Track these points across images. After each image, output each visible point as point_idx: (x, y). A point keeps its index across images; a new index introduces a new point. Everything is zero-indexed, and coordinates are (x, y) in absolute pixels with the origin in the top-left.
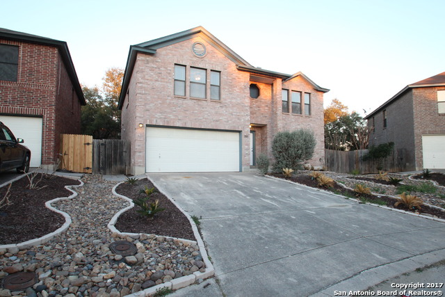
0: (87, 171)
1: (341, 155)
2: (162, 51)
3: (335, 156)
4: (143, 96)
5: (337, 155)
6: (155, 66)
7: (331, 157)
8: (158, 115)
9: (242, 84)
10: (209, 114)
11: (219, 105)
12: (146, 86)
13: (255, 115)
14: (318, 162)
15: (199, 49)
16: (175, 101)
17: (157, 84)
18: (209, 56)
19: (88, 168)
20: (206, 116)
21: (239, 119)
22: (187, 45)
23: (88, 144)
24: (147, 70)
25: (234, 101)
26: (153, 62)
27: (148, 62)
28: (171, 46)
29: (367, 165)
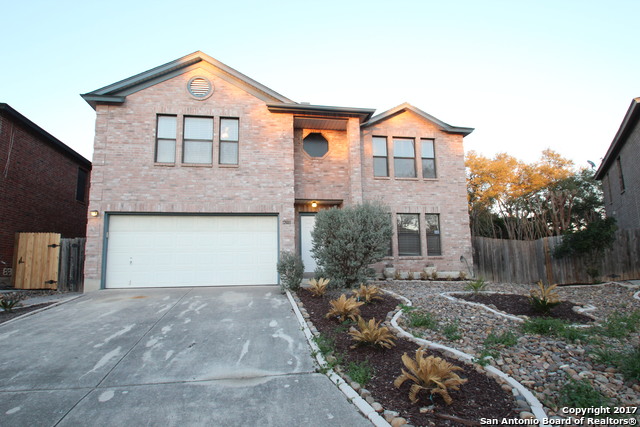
0: (50, 286)
1: (519, 248)
2: (135, 98)
3: (507, 250)
4: (102, 169)
5: (511, 248)
6: (124, 121)
7: (497, 253)
8: (126, 196)
9: (280, 134)
10: (215, 190)
11: (234, 172)
12: (107, 152)
13: (317, 185)
14: (457, 263)
15: (199, 86)
16: (155, 172)
17: (126, 148)
18: (217, 95)
19: (52, 282)
20: (209, 192)
21: (272, 193)
22: (179, 83)
23: (54, 246)
24: (111, 128)
25: (262, 163)
26: (121, 115)
27: (112, 116)
28: (151, 89)
29: (571, 268)
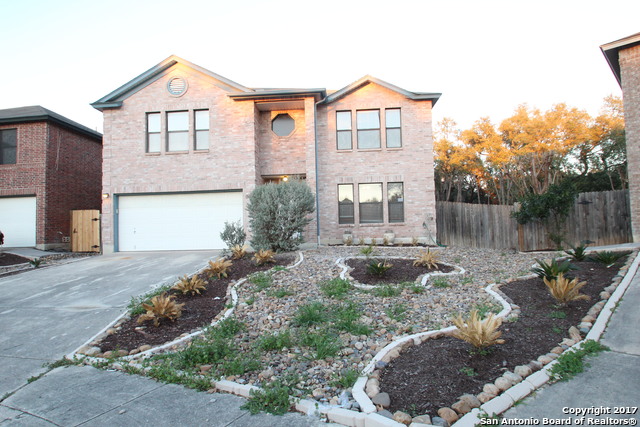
0: (95, 249)
1: (500, 213)
2: (129, 101)
3: (487, 215)
4: (110, 161)
5: (491, 213)
6: (122, 121)
7: (476, 217)
8: (126, 181)
9: (242, 119)
10: (191, 173)
11: (206, 156)
12: (112, 147)
13: (284, 162)
15: (177, 85)
16: (147, 160)
17: (125, 142)
18: (190, 91)
19: (96, 247)
20: (187, 175)
21: (236, 172)
22: (160, 84)
23: (96, 220)
24: (114, 128)
25: (228, 147)
26: (120, 117)
27: (114, 118)
28: (140, 92)
